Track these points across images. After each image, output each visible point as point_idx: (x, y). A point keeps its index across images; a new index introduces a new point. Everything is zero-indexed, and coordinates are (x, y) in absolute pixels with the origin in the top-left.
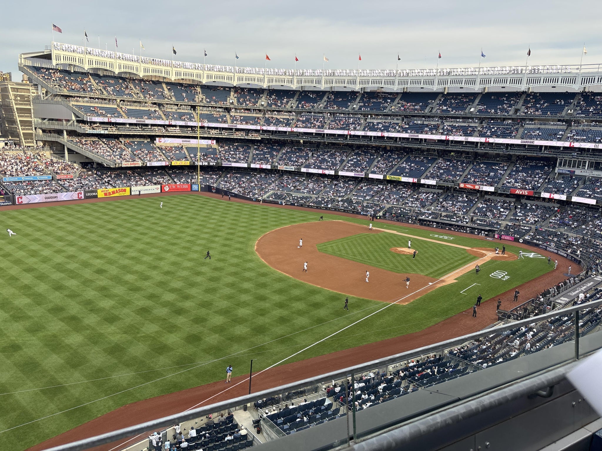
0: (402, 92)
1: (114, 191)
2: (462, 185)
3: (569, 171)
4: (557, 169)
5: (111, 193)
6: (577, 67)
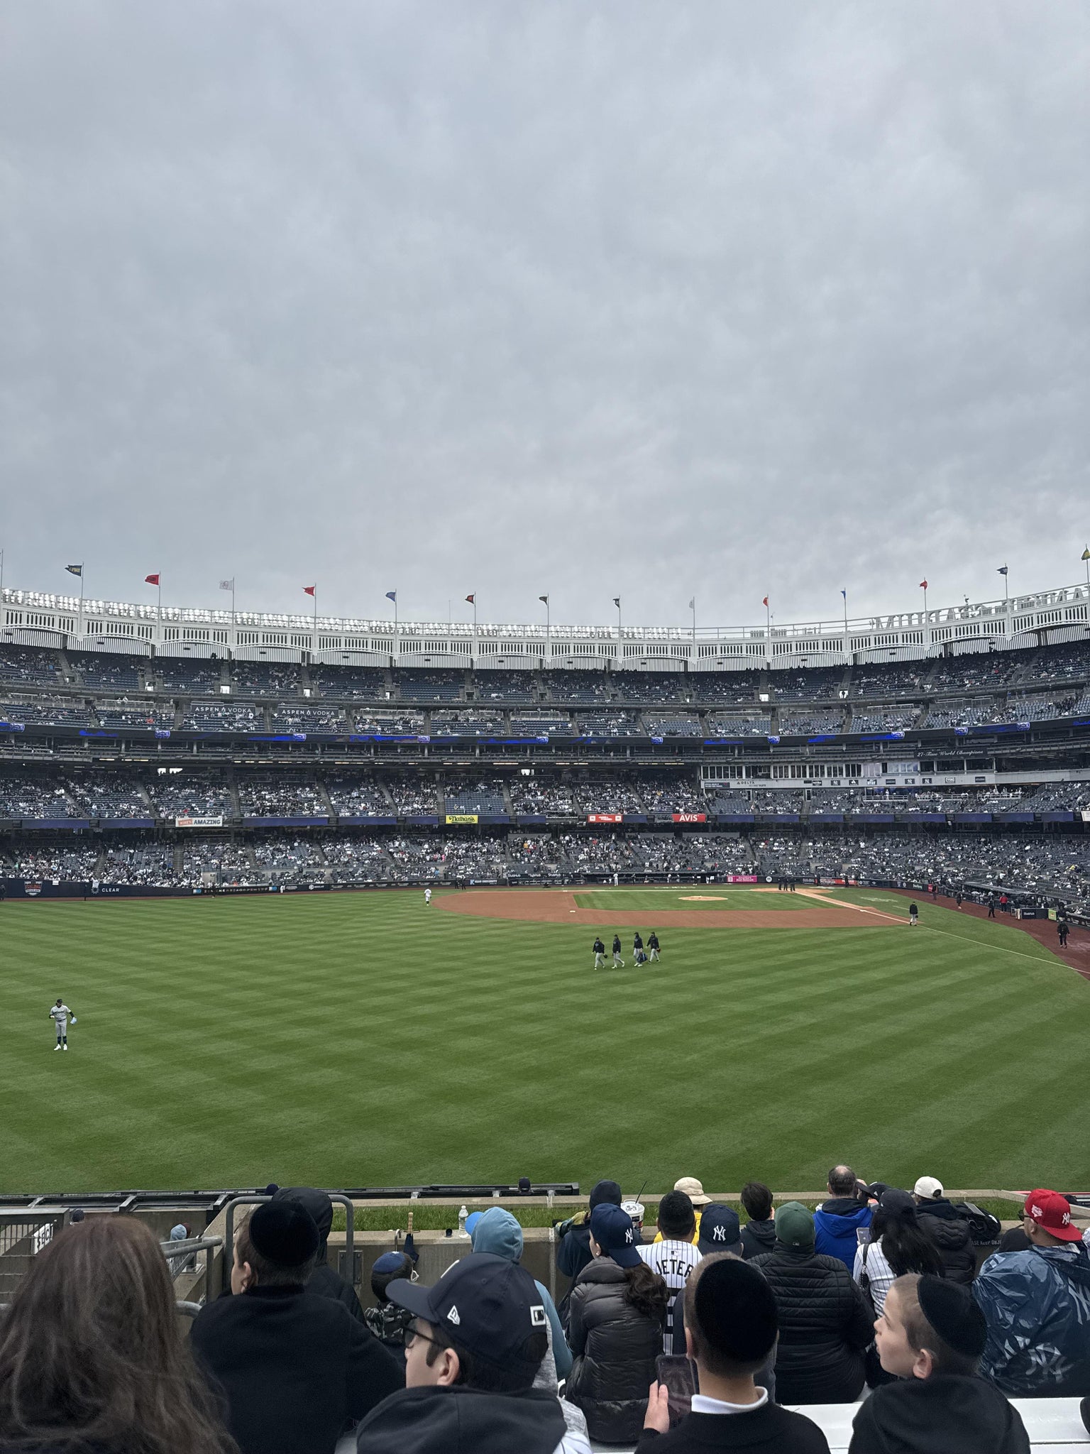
0: (388, 666)
2: (592, 819)
3: (720, 784)
4: (702, 783)
6: (689, 631)
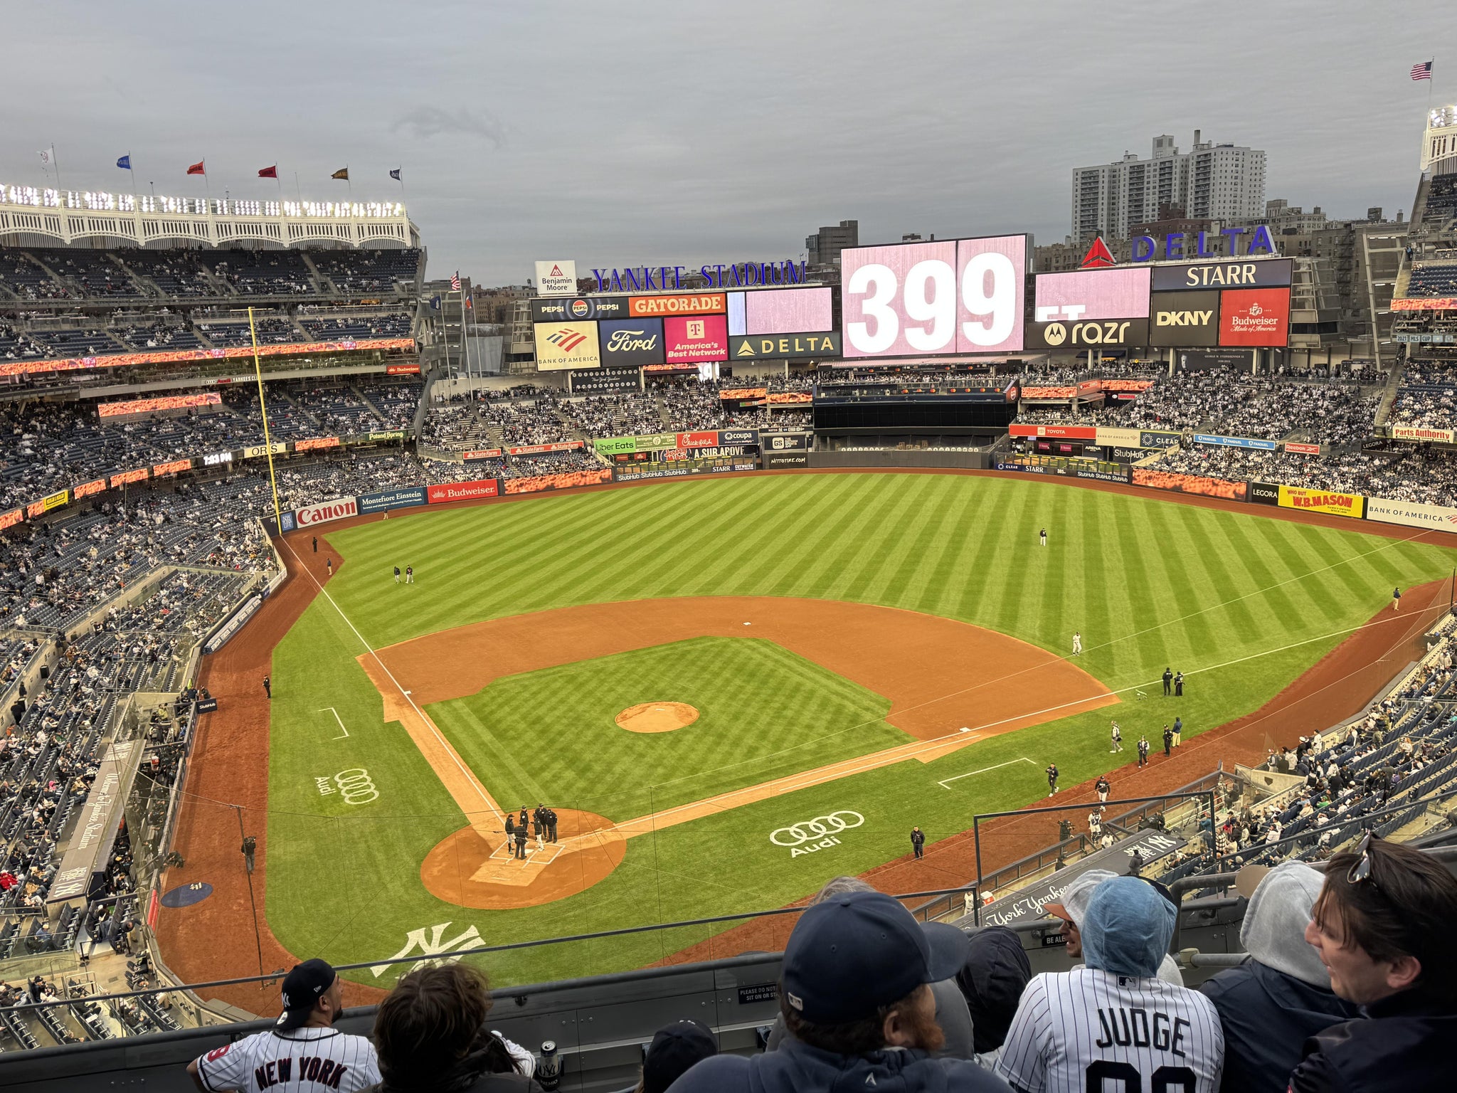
1: (1319, 498)
5: (1311, 502)
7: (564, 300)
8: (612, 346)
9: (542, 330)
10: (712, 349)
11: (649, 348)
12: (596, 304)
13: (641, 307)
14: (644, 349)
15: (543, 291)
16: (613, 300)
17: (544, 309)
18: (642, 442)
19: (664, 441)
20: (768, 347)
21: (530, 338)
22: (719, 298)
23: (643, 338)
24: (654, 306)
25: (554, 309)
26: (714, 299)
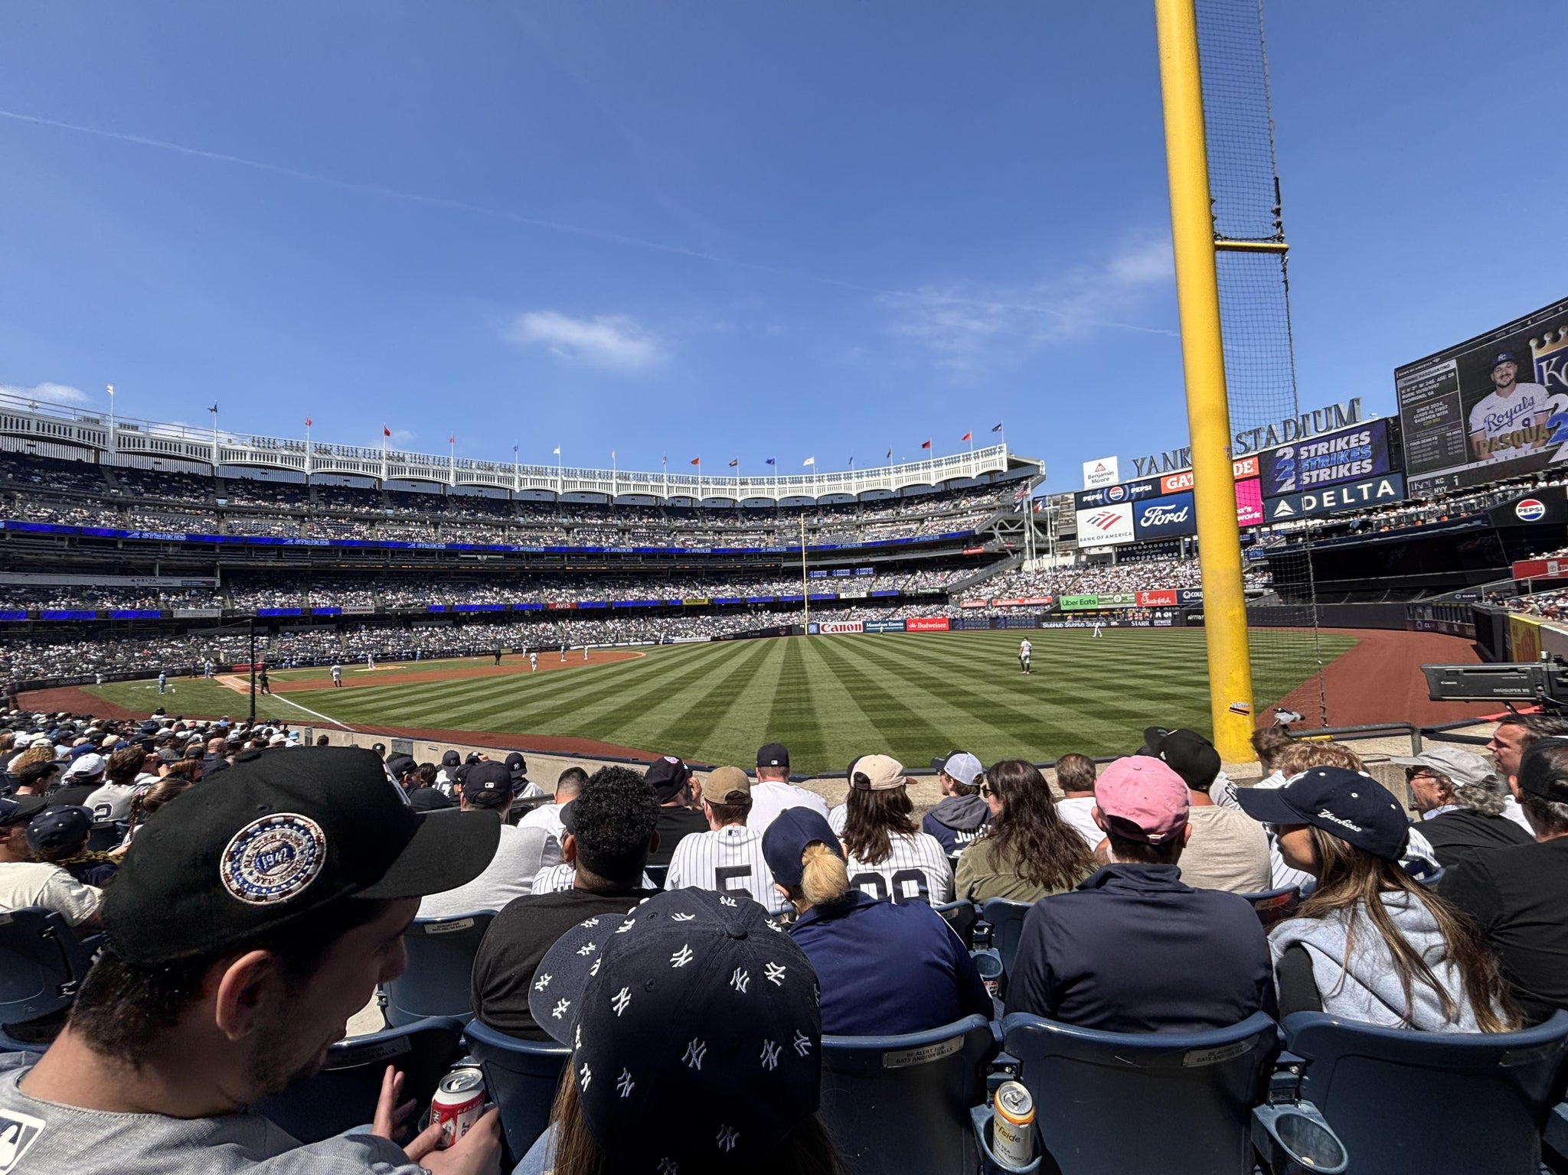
7: (1103, 489)
8: (1145, 522)
9: (1083, 515)
10: (1246, 513)
11: (1181, 520)
12: (1130, 488)
13: (1171, 485)
14: (1176, 521)
15: (1088, 485)
16: (1146, 482)
17: (1085, 499)
18: (1103, 600)
19: (1125, 598)
20: (1309, 503)
21: (1075, 521)
22: (1251, 461)
23: (1174, 511)
24: (1186, 481)
25: (1094, 497)
26: (1245, 463)
